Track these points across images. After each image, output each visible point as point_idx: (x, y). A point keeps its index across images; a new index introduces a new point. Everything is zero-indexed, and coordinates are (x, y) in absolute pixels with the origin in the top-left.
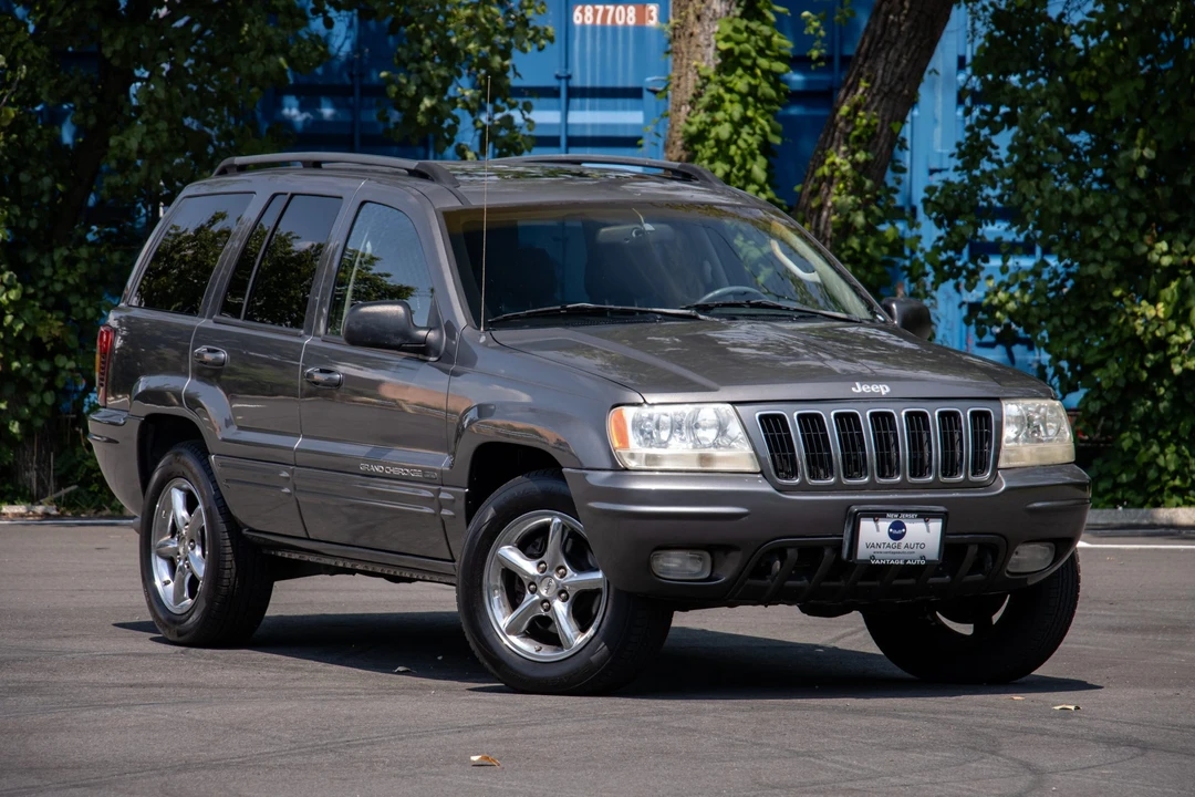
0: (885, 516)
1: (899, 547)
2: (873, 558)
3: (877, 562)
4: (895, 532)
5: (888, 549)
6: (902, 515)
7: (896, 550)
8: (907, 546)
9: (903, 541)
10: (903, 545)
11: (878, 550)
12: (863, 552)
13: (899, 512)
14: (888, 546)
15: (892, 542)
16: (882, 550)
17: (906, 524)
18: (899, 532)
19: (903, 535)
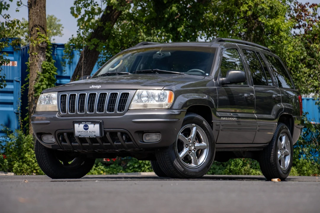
0: (82, 123)
1: (87, 132)
2: (80, 135)
3: (81, 137)
4: (85, 128)
5: (84, 133)
6: (87, 123)
7: (87, 133)
8: (90, 132)
9: (88, 130)
10: (89, 132)
11: (81, 133)
12: (77, 134)
13: (86, 122)
14: (84, 132)
15: (85, 131)
16: (82, 133)
17: (88, 125)
18: (87, 128)
19: (88, 128)
